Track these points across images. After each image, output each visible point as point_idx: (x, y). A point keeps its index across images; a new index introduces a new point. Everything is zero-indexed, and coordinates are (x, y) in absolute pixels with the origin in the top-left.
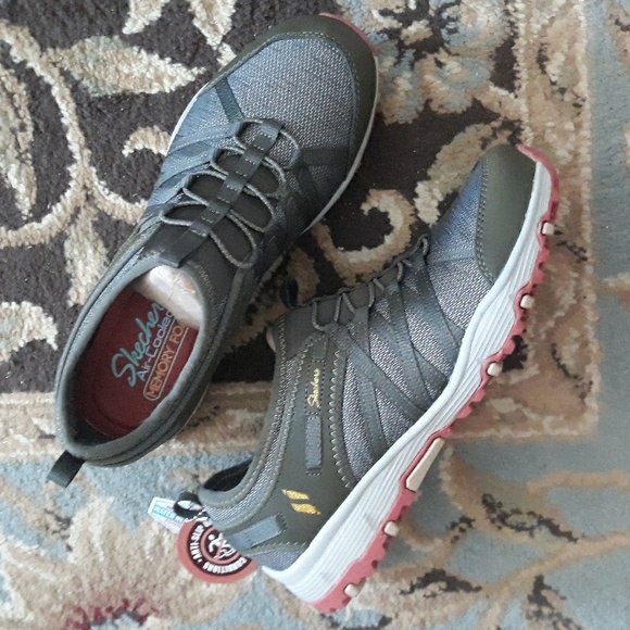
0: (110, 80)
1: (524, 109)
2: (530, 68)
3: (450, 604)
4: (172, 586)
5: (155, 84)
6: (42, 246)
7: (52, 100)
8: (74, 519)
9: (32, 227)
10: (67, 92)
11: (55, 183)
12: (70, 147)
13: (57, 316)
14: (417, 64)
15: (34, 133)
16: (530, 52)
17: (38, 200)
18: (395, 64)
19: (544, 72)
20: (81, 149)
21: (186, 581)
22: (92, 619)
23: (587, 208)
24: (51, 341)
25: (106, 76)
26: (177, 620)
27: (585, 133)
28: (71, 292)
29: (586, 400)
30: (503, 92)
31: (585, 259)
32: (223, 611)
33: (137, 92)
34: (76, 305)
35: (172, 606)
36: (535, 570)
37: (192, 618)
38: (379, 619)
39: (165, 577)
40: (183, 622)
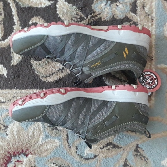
0: (27, 3)
1: (139, 19)
2: (141, 9)
3: (113, 152)
4: (36, 146)
5: (40, 5)
6: (4, 48)
7: (10, 7)
8: (9, 126)
9: (2, 43)
10: (14, 5)
11: (9, 30)
12: (14, 21)
13: (8, 68)
14: (111, 5)
15: (4, 16)
16: (141, 4)
17: (4, 35)
18: (105, 5)
19: (144, 10)
20: (17, 21)
21: (40, 144)
22: (12, 155)
23: (153, 46)
24: (5, 75)
25: (26, 2)
26: (37, 156)
27: (154, 26)
28: (12, 61)
29: (151, 97)
30: (133, 14)
31: (153, 60)
32: (51, 153)
33: (35, 6)
34: (13, 65)
35: (36, 152)
36: (136, 143)
37: (41, 155)
38: (94, 156)
39: (34, 143)
40: (39, 156)
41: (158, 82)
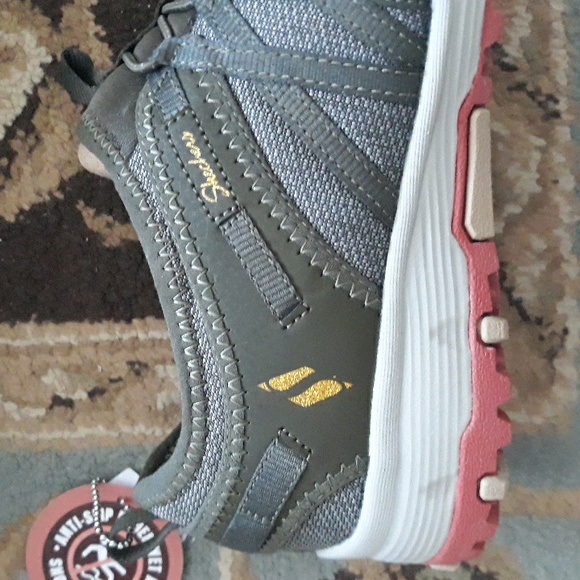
23: (558, 26)
29: (556, 362)
31: (557, 115)
41: (55, 530)
